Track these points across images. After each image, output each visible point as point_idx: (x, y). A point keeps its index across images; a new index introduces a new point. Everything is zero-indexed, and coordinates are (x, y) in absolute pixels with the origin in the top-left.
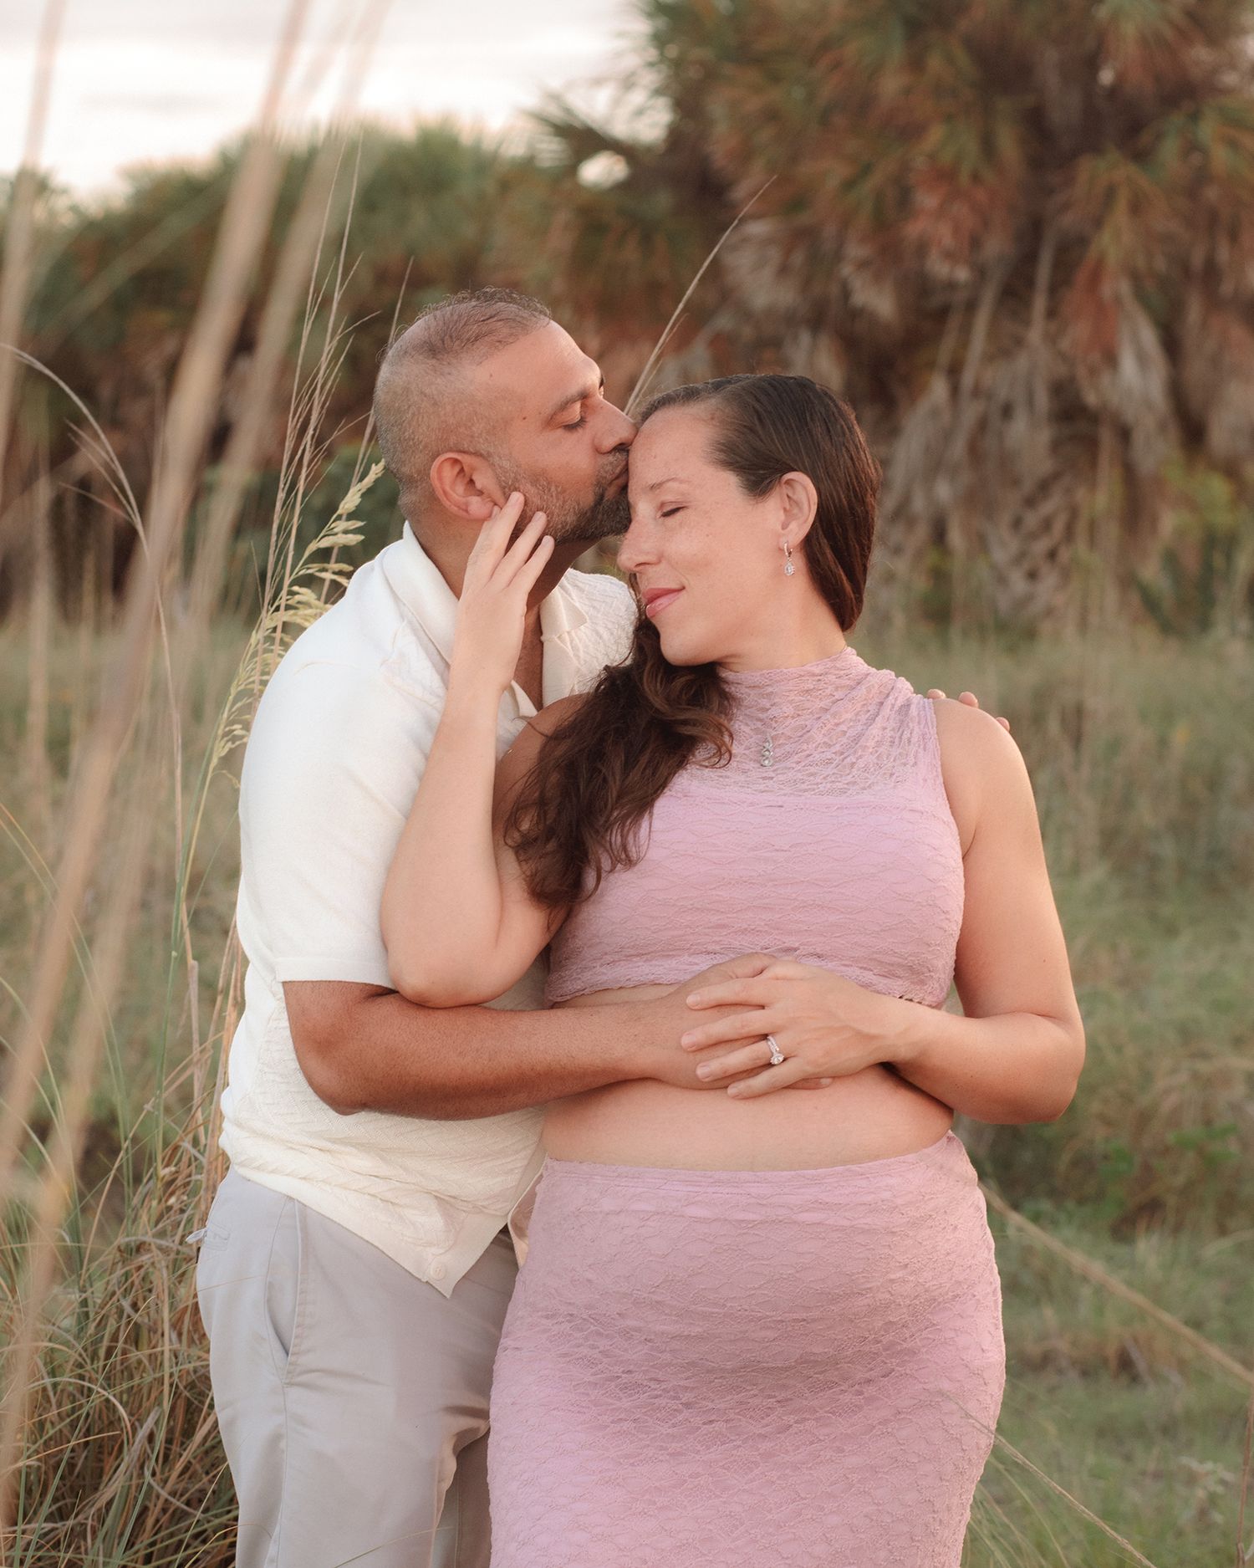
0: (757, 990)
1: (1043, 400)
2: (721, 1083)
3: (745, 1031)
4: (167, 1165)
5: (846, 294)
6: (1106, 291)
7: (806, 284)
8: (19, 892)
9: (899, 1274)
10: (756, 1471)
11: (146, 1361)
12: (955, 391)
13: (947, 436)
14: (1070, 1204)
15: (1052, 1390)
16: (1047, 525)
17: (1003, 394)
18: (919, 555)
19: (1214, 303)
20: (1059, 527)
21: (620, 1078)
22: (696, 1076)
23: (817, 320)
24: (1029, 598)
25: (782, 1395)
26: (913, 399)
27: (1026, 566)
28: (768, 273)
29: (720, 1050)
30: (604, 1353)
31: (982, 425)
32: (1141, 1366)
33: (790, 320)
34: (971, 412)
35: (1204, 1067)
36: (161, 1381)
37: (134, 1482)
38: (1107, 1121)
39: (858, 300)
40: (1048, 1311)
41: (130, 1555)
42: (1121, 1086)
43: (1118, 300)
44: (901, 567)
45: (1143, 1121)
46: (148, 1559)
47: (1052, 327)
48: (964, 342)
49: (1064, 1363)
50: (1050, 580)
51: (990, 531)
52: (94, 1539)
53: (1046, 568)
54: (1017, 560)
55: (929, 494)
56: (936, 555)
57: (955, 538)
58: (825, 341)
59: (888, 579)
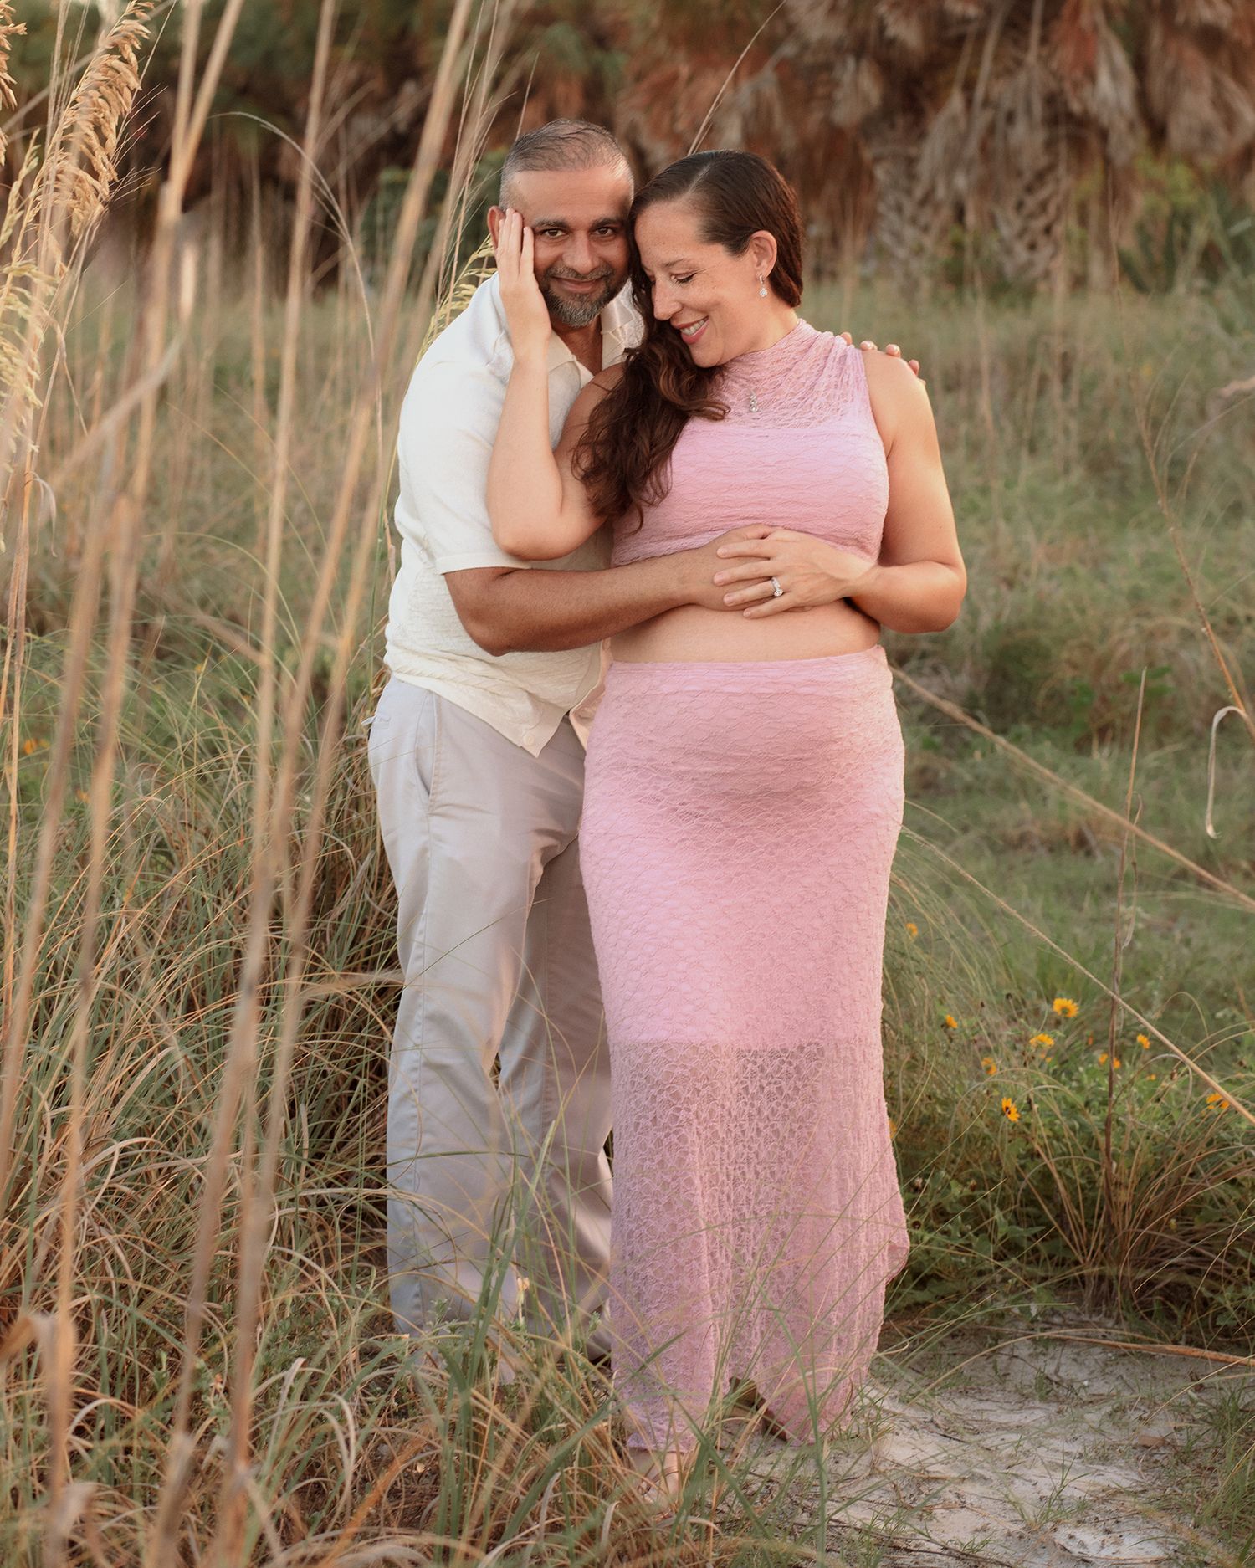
0: (765, 547)
1: (1038, 108)
2: (741, 607)
3: (757, 574)
4: (376, 686)
5: (882, 28)
6: (1085, 20)
7: (851, 21)
8: (248, 504)
9: (856, 730)
11: (363, 819)
12: (969, 102)
13: (964, 138)
14: (1046, 729)
15: (1026, 862)
16: (1043, 206)
17: (1007, 104)
18: (944, 231)
19: (1172, 30)
20: (1054, 209)
21: (675, 604)
22: (723, 603)
23: (860, 50)
24: (1032, 263)
26: (938, 107)
27: (1027, 239)
28: (821, 12)
29: (741, 586)
30: (666, 792)
31: (991, 129)
32: (1094, 844)
33: (839, 49)
34: (982, 119)
35: (1148, 624)
37: (357, 902)
38: (1075, 666)
39: (891, 31)
40: (1024, 805)
41: (356, 949)
42: (1085, 639)
43: (1095, 29)
44: (928, 242)
45: (1101, 665)
46: (368, 952)
47: (1045, 51)
48: (976, 63)
49: (1036, 842)
50: (1045, 251)
51: (998, 212)
52: (331, 939)
53: (1042, 241)
54: (1021, 235)
55: (949, 184)
56: (955, 231)
57: (971, 218)
58: (865, 64)
59: (919, 251)
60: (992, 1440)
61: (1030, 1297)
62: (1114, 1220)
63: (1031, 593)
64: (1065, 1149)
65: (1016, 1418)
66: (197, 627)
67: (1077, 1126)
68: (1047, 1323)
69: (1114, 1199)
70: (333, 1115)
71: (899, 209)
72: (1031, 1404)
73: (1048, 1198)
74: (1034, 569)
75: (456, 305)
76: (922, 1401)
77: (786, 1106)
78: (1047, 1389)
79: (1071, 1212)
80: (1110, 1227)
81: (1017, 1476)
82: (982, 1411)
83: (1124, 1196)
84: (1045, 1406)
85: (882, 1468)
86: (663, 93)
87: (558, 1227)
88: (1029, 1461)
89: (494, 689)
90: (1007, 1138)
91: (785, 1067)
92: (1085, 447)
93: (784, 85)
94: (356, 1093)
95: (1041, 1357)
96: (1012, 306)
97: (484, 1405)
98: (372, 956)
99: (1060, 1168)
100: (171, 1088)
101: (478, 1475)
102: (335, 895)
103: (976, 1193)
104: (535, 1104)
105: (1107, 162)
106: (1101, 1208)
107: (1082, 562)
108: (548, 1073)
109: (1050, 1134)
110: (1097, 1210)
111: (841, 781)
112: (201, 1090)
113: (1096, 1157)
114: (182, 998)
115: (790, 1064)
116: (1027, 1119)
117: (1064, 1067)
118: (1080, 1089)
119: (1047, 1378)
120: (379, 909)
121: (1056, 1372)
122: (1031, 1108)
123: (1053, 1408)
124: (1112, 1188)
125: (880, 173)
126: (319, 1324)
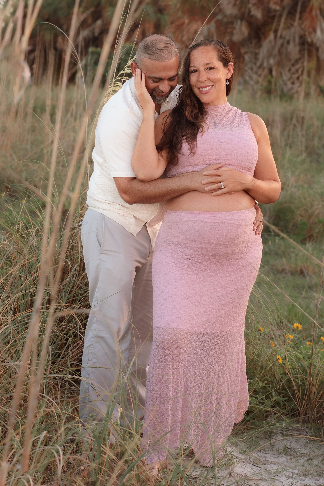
0: (219, 172)
1: (297, 40)
2: (211, 192)
3: (216, 181)
4: (81, 210)
5: (250, 12)
6: (314, 13)
7: (240, 9)
10: (213, 278)
11: (75, 253)
12: (276, 36)
13: (273, 48)
14: (292, 235)
15: (284, 278)
16: (297, 71)
17: (287, 38)
18: (265, 77)
20: (300, 71)
21: (189, 190)
22: (205, 190)
23: (242, 18)
24: (292, 88)
25: (220, 261)
26: (265, 38)
27: (291, 80)
28: (230, 6)
29: (210, 184)
30: (181, 252)
31: (282, 45)
32: (305, 273)
33: (236, 17)
34: (279, 42)
36: (78, 258)
37: (71, 280)
38: (302, 216)
39: (252, 13)
40: (284, 259)
41: (70, 296)
42: (305, 207)
43: (317, 16)
44: (260, 80)
45: (310, 216)
46: (74, 297)
47: (300, 22)
48: (279, 25)
49: (287, 271)
50: (297, 84)
51: (283, 71)
52: (62, 292)
53: (296, 82)
54: (289, 79)
55: (268, 62)
56: (269, 77)
57: (274, 73)
58: (244, 23)
59: (257, 82)
60: (269, 467)
61: (283, 420)
62: (311, 396)
63: (289, 192)
64: (296, 372)
65: (276, 460)
66: (23, 188)
67: (300, 365)
68: (287, 429)
69: (311, 390)
70: (60, 349)
71: (252, 69)
72: (281, 456)
73: (289, 388)
74: (290, 184)
75: (114, 88)
76: (246, 453)
77: (206, 352)
78: (287, 451)
79: (297, 393)
80: (310, 399)
81: (276, 480)
82: (265, 457)
83: (314, 389)
84: (286, 456)
85: (233, 475)
86: (180, 28)
87: (133, 392)
88: (280, 475)
89: (123, 214)
90: (278, 368)
91: (207, 339)
92: (307, 147)
93: (218, 28)
94: (68, 342)
95: (285, 440)
96: (286, 101)
97: (105, 450)
98: (75, 298)
99: (294, 379)
100: (7, 338)
101: (102, 473)
102: (64, 277)
103: (267, 386)
104: (127, 350)
105: (318, 58)
106: (307, 392)
107: (306, 183)
108: (131, 340)
109: (291, 367)
110: (305, 393)
111: (240, 252)
112: (17, 340)
113: (306, 376)
114: (12, 308)
115: (209, 338)
116: (285, 362)
117: (296, 345)
118: (301, 353)
119: (287, 447)
120: (78, 283)
121: (290, 445)
122: (286, 359)
123: (289, 457)
124: (311, 386)
125: (247, 57)
126: (52, 419)
